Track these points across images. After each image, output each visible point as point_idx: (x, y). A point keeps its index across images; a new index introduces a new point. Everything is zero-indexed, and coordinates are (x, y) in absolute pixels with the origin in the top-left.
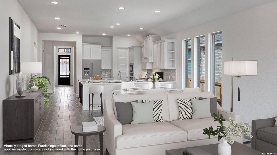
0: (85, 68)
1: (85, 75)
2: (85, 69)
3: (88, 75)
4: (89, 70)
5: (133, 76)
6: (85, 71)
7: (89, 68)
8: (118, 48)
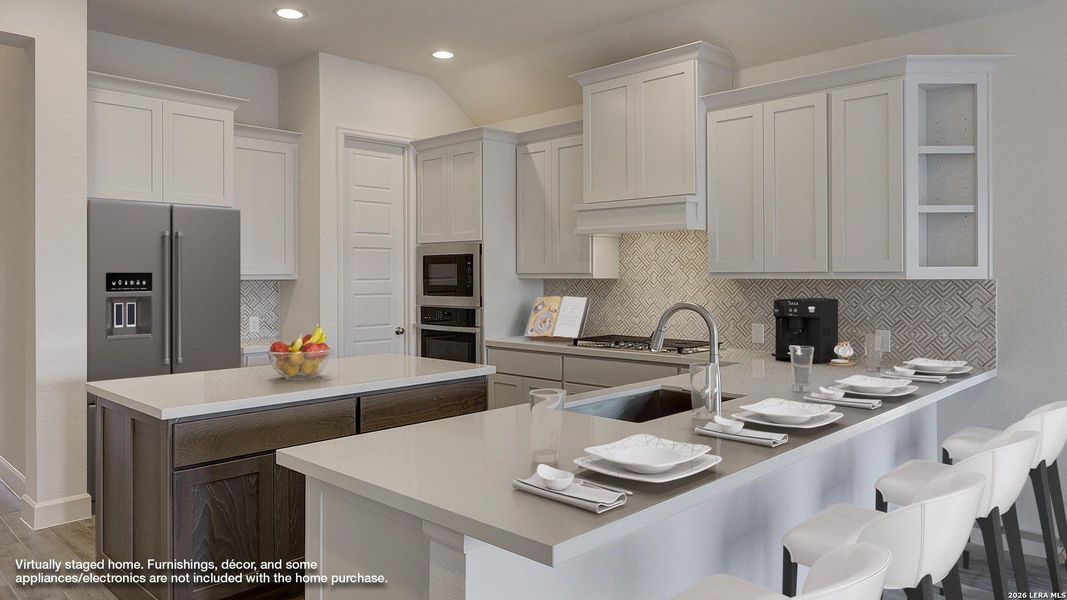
0: (111, 277)
1: (111, 332)
2: (113, 280)
3: (139, 330)
4: (149, 287)
5: (473, 325)
6: (111, 300)
7: (148, 277)
8: (352, 141)
